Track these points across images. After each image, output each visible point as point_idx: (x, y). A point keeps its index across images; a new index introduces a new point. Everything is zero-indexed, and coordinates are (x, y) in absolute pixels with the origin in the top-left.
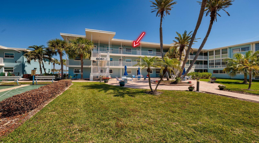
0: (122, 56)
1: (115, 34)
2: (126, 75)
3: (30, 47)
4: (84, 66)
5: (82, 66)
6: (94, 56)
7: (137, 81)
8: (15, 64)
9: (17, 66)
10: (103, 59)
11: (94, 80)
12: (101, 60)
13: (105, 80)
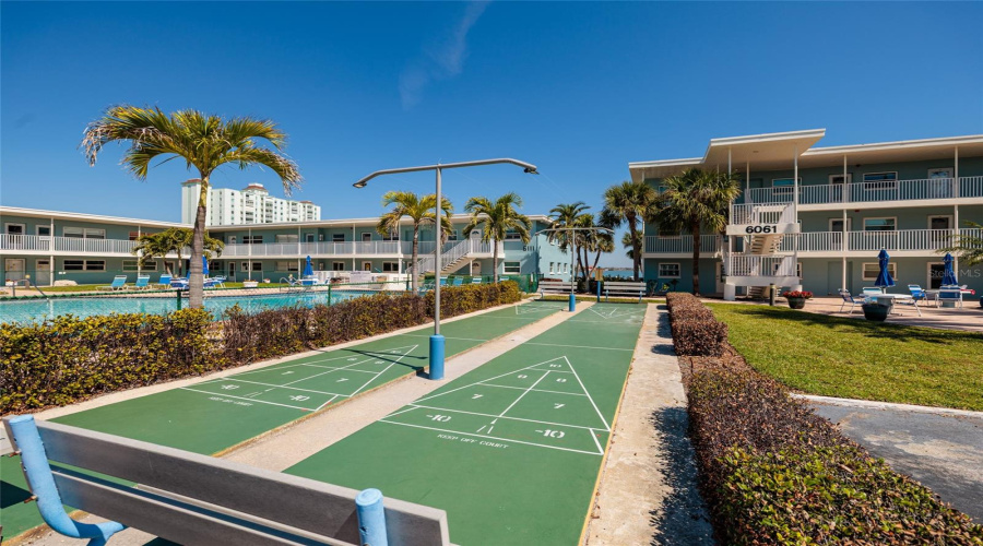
0: (848, 211)
1: (823, 134)
2: (884, 283)
3: (553, 211)
4: (702, 255)
5: (696, 255)
6: (737, 221)
7: (939, 309)
8: (523, 254)
9: (527, 257)
10: (772, 230)
11: (737, 299)
12: (762, 233)
13: (794, 300)
